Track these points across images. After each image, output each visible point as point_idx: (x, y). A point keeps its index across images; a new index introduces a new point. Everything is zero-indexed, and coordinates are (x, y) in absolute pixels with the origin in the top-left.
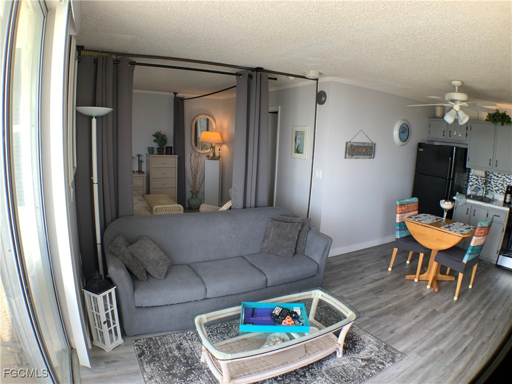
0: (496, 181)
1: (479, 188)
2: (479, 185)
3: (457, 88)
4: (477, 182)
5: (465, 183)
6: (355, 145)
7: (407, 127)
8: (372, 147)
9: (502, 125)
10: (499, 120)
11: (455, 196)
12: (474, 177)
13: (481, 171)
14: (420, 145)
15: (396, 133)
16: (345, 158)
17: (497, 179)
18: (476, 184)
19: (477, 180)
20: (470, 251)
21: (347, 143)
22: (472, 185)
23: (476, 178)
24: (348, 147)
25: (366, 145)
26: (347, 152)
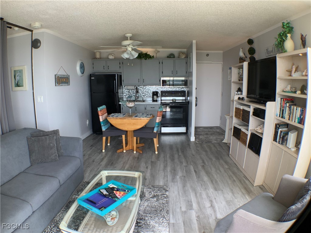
0: (142, 91)
1: (132, 96)
2: (131, 94)
3: (129, 38)
4: (129, 93)
5: (122, 95)
6: (60, 76)
7: (83, 65)
8: (68, 78)
9: (146, 59)
10: (143, 57)
11: (120, 102)
12: (126, 90)
13: (133, 86)
14: (91, 76)
15: (78, 68)
16: (56, 86)
17: (143, 89)
18: (129, 94)
19: (129, 92)
20: (157, 125)
21: (55, 75)
22: (126, 95)
23: (128, 91)
24: (56, 78)
25: (65, 76)
26: (56, 82)
